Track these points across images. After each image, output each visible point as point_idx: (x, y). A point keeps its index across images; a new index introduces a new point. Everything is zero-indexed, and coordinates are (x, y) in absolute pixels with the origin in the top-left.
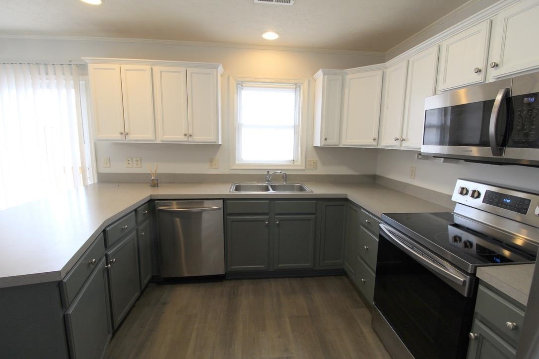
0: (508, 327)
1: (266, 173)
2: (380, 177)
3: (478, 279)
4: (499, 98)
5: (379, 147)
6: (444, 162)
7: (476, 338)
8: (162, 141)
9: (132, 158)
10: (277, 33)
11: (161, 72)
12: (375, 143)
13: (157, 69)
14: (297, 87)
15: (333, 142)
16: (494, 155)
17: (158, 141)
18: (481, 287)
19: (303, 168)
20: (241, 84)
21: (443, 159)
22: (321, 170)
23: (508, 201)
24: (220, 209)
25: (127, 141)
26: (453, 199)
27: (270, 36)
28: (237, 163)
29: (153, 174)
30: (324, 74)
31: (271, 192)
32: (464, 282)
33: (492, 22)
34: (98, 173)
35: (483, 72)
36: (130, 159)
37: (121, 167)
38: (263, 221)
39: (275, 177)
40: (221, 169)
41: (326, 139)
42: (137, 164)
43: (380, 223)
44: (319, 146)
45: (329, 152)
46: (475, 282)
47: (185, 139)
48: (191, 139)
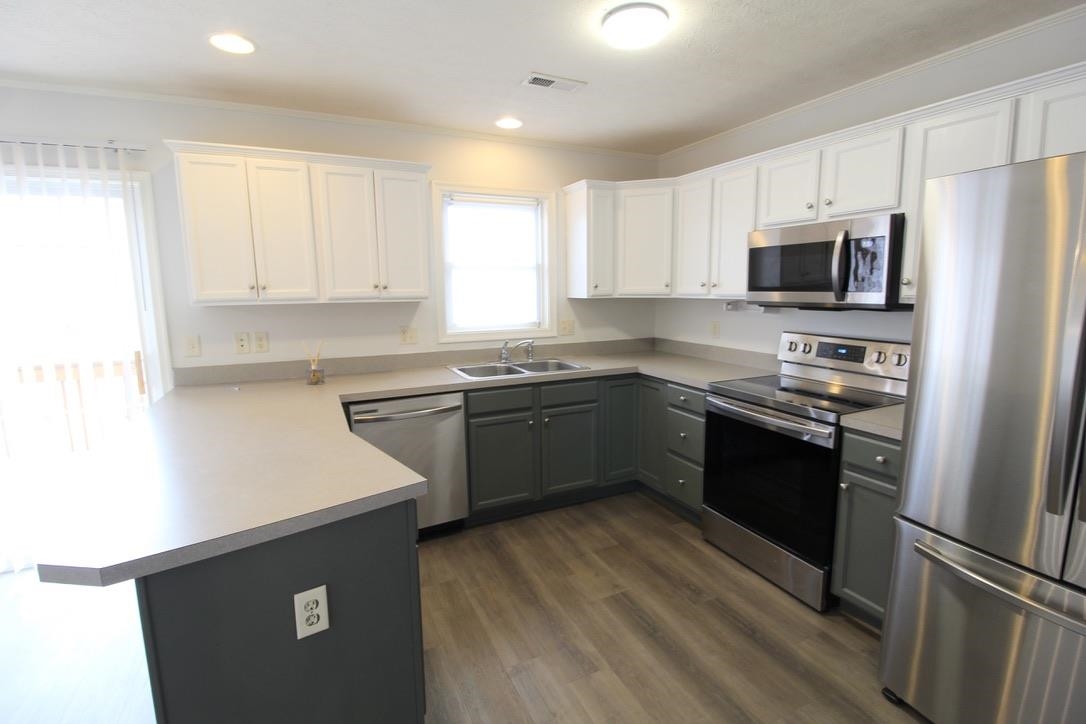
0: (878, 462)
1: (501, 345)
2: (664, 341)
3: (842, 427)
4: (840, 239)
5: (673, 296)
6: (765, 312)
7: (848, 488)
8: (331, 299)
9: (248, 334)
10: (519, 119)
11: (328, 173)
12: (667, 291)
13: (319, 169)
14: (539, 202)
15: (605, 291)
16: (837, 300)
17: (322, 301)
18: (847, 434)
19: (555, 334)
20: (449, 197)
21: (762, 308)
22: (581, 336)
23: (844, 351)
24: (458, 408)
25: (264, 300)
26: (779, 358)
27: (509, 123)
28: (449, 332)
29: (314, 361)
30: (589, 188)
31: (527, 374)
32: (830, 434)
33: (821, 152)
34: (173, 369)
35: (815, 207)
36: (245, 337)
37: (225, 354)
38: (525, 420)
39: (514, 352)
40: (420, 343)
41: (596, 287)
42: (261, 347)
43: (706, 396)
44: (586, 297)
45: (597, 307)
46: (840, 431)
47: (375, 293)
48: (384, 294)
